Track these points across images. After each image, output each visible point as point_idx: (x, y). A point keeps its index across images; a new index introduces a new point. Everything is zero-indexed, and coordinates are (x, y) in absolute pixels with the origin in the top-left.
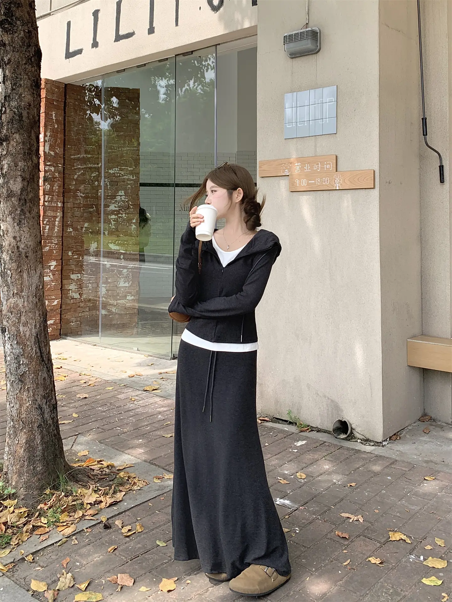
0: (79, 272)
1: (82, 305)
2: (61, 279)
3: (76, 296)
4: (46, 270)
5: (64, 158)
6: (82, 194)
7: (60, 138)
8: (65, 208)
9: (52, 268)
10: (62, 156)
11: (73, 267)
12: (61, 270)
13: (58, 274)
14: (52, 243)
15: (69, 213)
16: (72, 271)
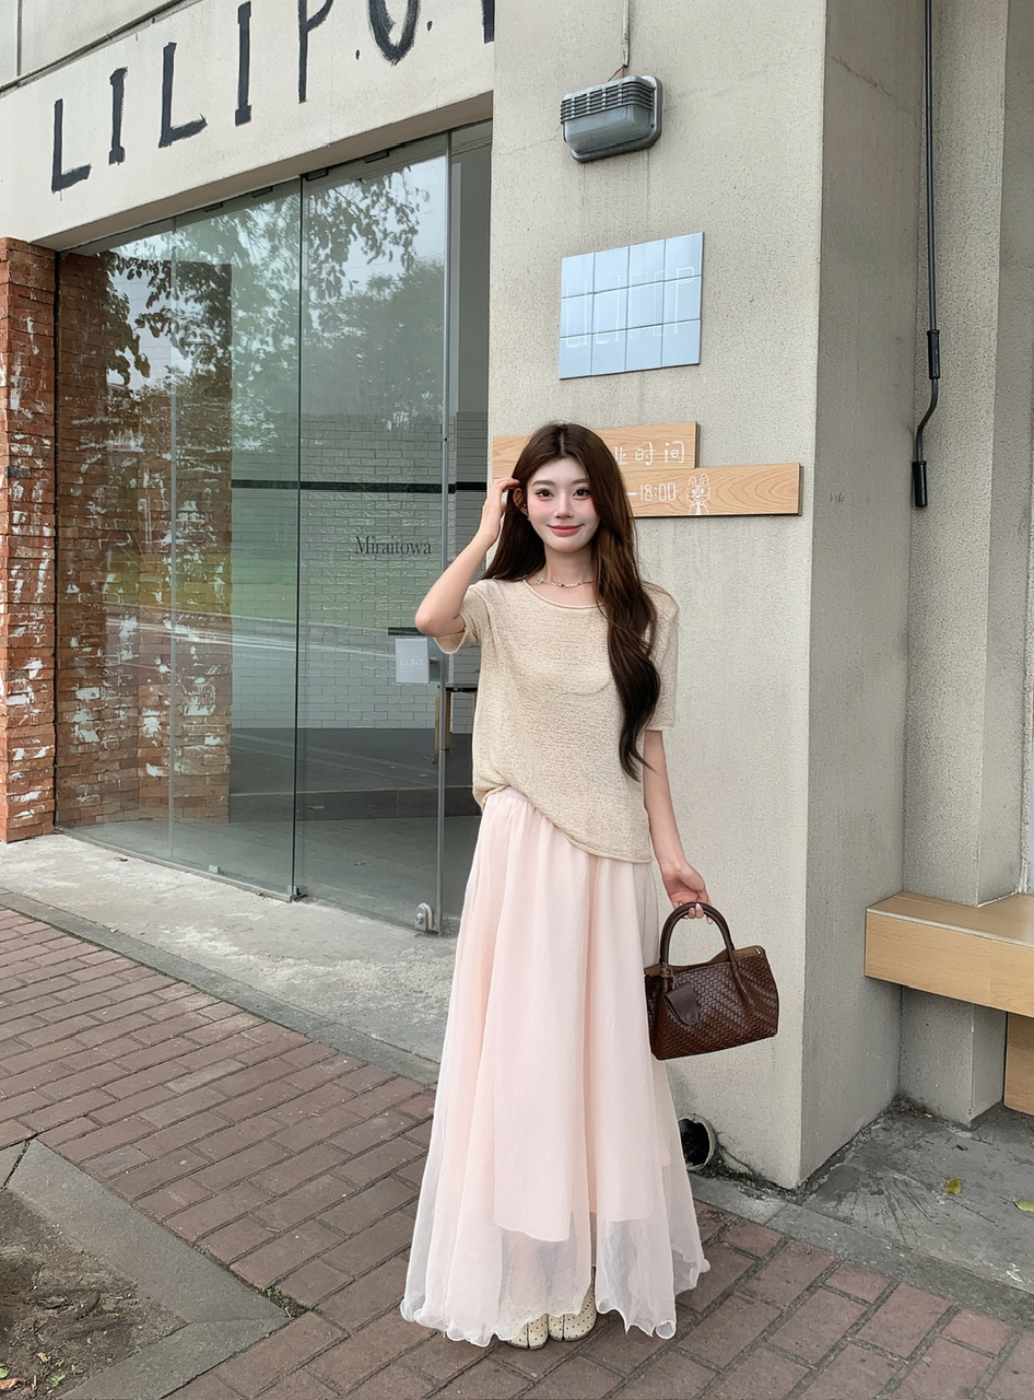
0: (97, 683)
1: (104, 756)
2: (55, 700)
3: (90, 737)
4: (19, 681)
5: (55, 424)
6: (99, 509)
7: (47, 379)
8: (61, 540)
9: (32, 675)
10: (51, 419)
11: (82, 672)
12: (55, 679)
13: (46, 689)
14: (31, 619)
15: (70, 550)
16: (81, 683)
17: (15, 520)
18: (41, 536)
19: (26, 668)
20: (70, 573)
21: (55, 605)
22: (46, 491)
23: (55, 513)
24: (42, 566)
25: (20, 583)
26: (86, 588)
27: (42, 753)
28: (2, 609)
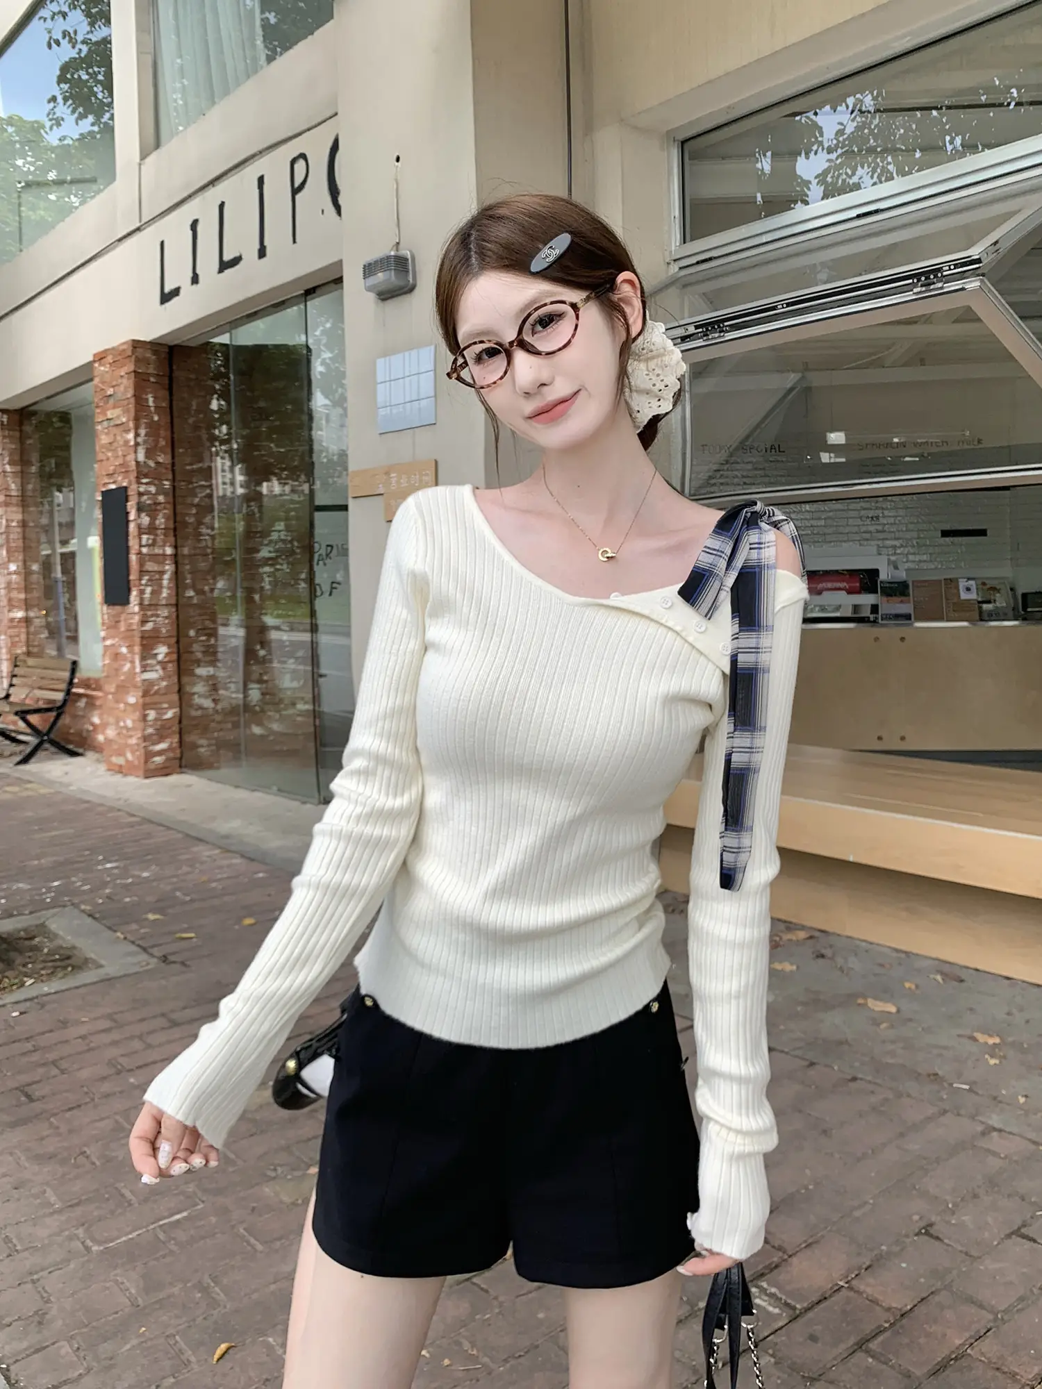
0: (213, 663)
1: (218, 718)
2: (179, 676)
3: (208, 703)
4: (150, 662)
5: (173, 471)
7: (164, 438)
8: (179, 557)
9: (160, 657)
10: (169, 466)
11: (199, 655)
12: (178, 661)
13: (171, 667)
14: (158, 616)
15: (187, 564)
16: (198, 663)
17: (144, 542)
18: (164, 555)
19: (155, 652)
20: (188, 581)
21: (177, 605)
22: (167, 519)
23: (175, 536)
24: (166, 576)
25: (149, 590)
26: (200, 592)
27: (170, 714)
28: (137, 609)
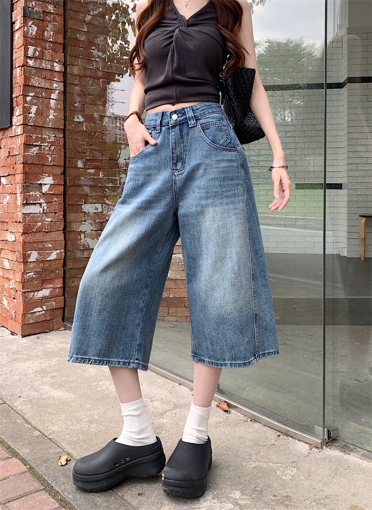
0: (99, 200)
2: (65, 211)
4: (33, 193)
6: (100, 54)
8: (69, 76)
9: (45, 189)
11: (87, 190)
12: (64, 194)
13: (57, 201)
14: (43, 140)
15: (77, 85)
16: (86, 199)
17: (30, 53)
18: (52, 71)
19: (39, 182)
20: (75, 105)
21: (64, 130)
22: (56, 32)
24: (53, 96)
25: (34, 109)
26: (89, 118)
27: (53, 256)
28: (19, 130)
